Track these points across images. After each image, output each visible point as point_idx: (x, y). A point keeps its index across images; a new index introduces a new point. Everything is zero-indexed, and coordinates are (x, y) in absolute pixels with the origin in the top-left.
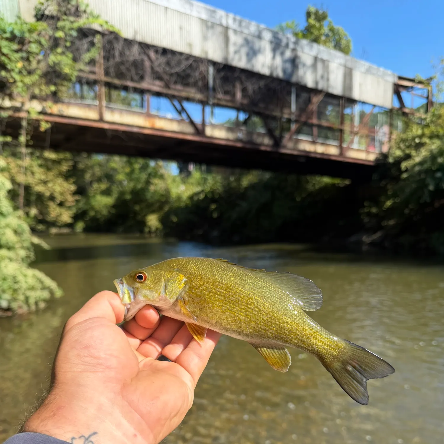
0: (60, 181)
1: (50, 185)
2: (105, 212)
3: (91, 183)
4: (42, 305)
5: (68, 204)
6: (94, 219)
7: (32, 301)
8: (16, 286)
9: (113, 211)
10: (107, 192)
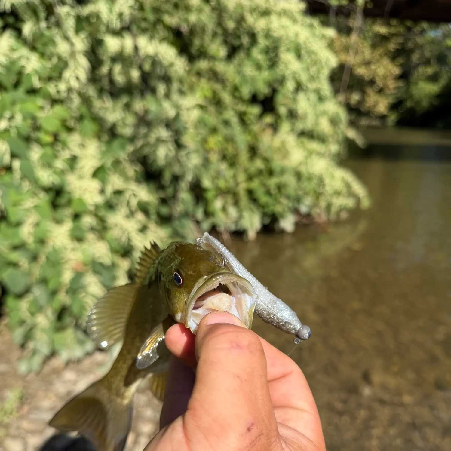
0: (386, 61)
1: (373, 67)
2: (425, 104)
3: (417, 66)
4: (344, 215)
5: (388, 92)
6: (412, 111)
7: (334, 209)
8: (321, 190)
9: (436, 102)
10: (433, 78)
